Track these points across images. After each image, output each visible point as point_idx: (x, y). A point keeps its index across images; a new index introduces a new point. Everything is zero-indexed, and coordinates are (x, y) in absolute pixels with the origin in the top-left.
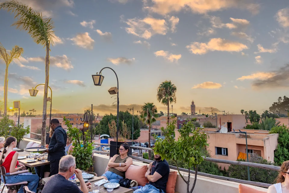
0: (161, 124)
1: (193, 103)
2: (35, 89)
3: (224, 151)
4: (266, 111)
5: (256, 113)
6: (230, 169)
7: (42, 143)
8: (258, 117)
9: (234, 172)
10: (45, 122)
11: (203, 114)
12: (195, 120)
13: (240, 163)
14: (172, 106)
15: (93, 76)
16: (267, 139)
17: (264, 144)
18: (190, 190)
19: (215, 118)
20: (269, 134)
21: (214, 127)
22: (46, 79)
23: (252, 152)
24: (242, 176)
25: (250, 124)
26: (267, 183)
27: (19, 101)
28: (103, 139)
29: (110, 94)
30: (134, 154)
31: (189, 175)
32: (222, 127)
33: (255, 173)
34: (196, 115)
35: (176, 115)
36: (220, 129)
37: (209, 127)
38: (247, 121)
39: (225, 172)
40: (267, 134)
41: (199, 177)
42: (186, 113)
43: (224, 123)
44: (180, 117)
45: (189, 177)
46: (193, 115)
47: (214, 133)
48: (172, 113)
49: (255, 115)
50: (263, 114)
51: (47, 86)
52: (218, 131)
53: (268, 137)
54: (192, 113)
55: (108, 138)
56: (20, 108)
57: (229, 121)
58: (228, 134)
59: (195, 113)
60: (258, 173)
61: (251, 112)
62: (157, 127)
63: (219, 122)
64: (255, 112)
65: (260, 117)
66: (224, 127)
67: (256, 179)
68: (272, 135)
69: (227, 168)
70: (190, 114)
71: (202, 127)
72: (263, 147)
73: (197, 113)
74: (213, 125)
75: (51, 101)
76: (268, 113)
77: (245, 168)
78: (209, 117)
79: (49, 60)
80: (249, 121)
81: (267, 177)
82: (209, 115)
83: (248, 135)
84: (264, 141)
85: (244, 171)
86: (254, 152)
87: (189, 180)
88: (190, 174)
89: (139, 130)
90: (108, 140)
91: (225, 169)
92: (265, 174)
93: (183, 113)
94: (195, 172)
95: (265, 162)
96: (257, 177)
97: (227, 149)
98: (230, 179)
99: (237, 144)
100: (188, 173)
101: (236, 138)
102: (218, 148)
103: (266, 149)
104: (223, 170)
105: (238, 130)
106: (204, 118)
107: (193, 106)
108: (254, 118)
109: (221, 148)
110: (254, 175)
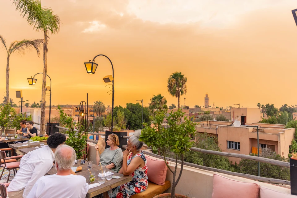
1: (207, 95)
2: (34, 78)
3: (236, 145)
4: (284, 105)
5: (273, 107)
6: (241, 164)
7: (41, 132)
8: (275, 111)
9: (245, 167)
10: (43, 111)
11: (217, 108)
12: (208, 113)
13: (230, 154)
14: (185, 98)
15: (85, 63)
16: (282, 134)
17: (278, 139)
18: (176, 181)
19: (229, 112)
20: (285, 128)
21: (227, 120)
22: (44, 68)
23: (265, 147)
24: (253, 171)
25: (266, 118)
26: (279, 179)
27: (22, 91)
29: (105, 82)
30: (144, 147)
31: (176, 165)
32: (235, 120)
33: (267, 169)
34: (210, 108)
35: (188, 108)
36: (233, 122)
37: (222, 121)
38: (264, 114)
39: (236, 166)
40: (283, 128)
41: (185, 168)
42: (200, 106)
43: (238, 117)
44: (193, 109)
45: (176, 167)
46: (207, 108)
47: (226, 127)
48: (184, 105)
49: (272, 109)
50: (281, 108)
51: (46, 75)
52: (231, 125)
53: (283, 131)
54: (206, 106)
56: (22, 98)
57: (243, 115)
58: (240, 128)
59: (209, 106)
60: (270, 169)
61: (267, 105)
63: (232, 115)
64: (272, 105)
65: (277, 111)
66: (238, 120)
67: (267, 175)
68: (288, 130)
69: (238, 163)
70: (203, 106)
71: (214, 120)
72: (278, 142)
73: (210, 106)
74: (227, 119)
75: (51, 91)
76: (287, 106)
77: (256, 163)
78: (223, 110)
79: (47, 48)
80: (266, 115)
81: (280, 173)
82: (223, 108)
83: (262, 129)
84: (279, 136)
85: (256, 166)
86: (268, 147)
87: (175, 171)
88: (178, 164)
89: (150, 122)
91: (236, 164)
92: (278, 169)
93: (196, 106)
94: (181, 161)
95: (278, 157)
96: (269, 172)
97: (239, 143)
98: (220, 170)
99: (250, 139)
100: (175, 163)
101: (249, 132)
102: (230, 142)
103: (280, 144)
104: (234, 164)
105: (253, 124)
106: (217, 111)
107: (207, 99)
108: (271, 112)
109: (233, 142)
110: (266, 170)
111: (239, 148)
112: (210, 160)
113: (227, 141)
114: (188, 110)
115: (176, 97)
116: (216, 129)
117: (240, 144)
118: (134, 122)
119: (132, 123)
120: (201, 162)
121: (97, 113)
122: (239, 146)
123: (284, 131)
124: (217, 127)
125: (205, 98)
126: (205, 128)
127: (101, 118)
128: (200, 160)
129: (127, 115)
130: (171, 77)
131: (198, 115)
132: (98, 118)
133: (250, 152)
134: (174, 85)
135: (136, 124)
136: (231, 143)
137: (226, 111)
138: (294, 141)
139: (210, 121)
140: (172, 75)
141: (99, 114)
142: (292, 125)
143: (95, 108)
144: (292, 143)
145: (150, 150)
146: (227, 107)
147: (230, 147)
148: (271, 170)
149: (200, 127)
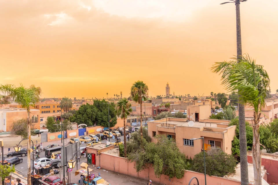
0: (137, 109)
1: (168, 85)
3: (191, 142)
8: (226, 99)
9: (197, 163)
11: (176, 97)
16: (225, 132)
17: (223, 137)
23: (213, 143)
28: (81, 128)
30: (111, 146)
32: (190, 117)
33: (214, 164)
37: (180, 117)
38: (216, 102)
42: (161, 96)
43: (192, 114)
44: (155, 103)
49: (223, 97)
52: (187, 121)
54: (167, 95)
55: (86, 127)
57: (196, 112)
59: (169, 95)
61: (219, 95)
62: (133, 113)
70: (165, 95)
72: (222, 139)
73: (171, 95)
80: (218, 103)
81: (224, 167)
82: (182, 97)
83: (211, 128)
84: (223, 135)
86: (215, 143)
89: (116, 118)
90: (86, 129)
91: (191, 158)
92: (222, 164)
93: (158, 96)
96: (215, 167)
99: (202, 137)
101: (200, 131)
102: (185, 139)
103: (224, 141)
104: (189, 159)
105: (204, 120)
106: (177, 101)
107: (168, 88)
108: (222, 100)
109: (188, 140)
110: (213, 166)
111: (193, 145)
112: (169, 160)
113: (183, 139)
114: (151, 104)
115: (139, 103)
116: (174, 129)
117: (194, 142)
118: (100, 118)
119: (99, 119)
120: (161, 163)
121: (64, 110)
122: (193, 142)
123: (227, 130)
124: (175, 127)
125: (166, 87)
126: (165, 128)
127: (68, 114)
128: (160, 161)
129: (94, 113)
130: (134, 86)
131: (160, 108)
132: (65, 114)
133: (202, 148)
134: (137, 93)
135: (102, 120)
136: (187, 141)
137: (184, 102)
138: (235, 137)
139: (169, 118)
140: (135, 83)
141: (66, 110)
142: (234, 123)
143: (62, 105)
144: (234, 139)
145: (117, 149)
146: (186, 95)
147: (186, 144)
148: (217, 165)
149: (160, 127)
